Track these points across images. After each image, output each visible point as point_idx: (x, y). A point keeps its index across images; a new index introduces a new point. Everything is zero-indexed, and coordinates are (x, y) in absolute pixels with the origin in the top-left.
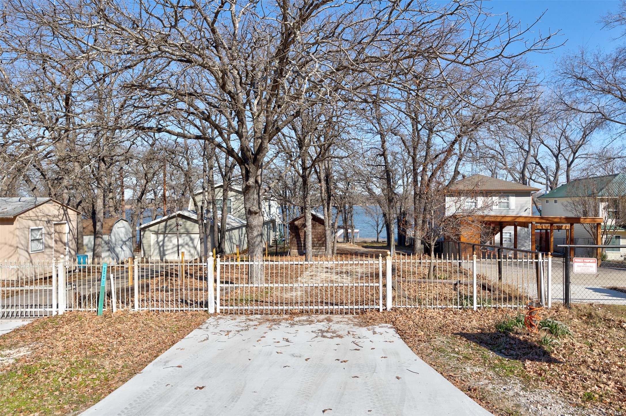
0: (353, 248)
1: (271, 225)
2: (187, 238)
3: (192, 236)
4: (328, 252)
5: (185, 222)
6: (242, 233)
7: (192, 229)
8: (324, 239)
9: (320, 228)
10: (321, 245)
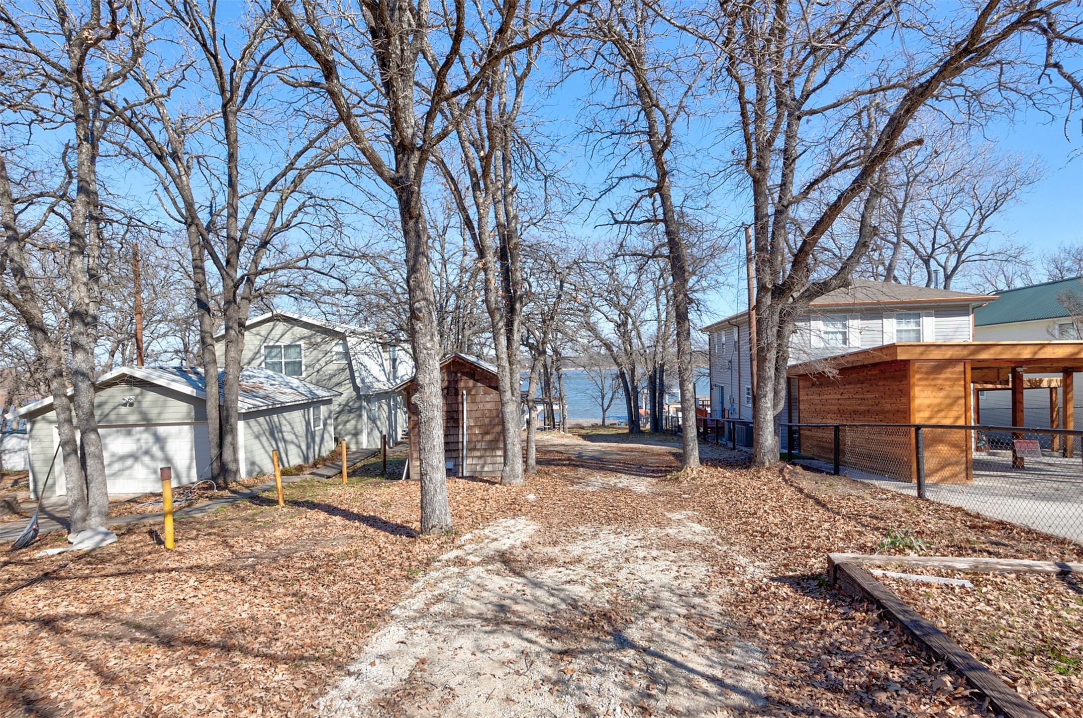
0: (565, 441)
2: (146, 438)
3: (161, 430)
4: (512, 470)
5: (142, 394)
6: (317, 419)
7: (160, 414)
8: (498, 429)
9: (489, 399)
10: (492, 446)
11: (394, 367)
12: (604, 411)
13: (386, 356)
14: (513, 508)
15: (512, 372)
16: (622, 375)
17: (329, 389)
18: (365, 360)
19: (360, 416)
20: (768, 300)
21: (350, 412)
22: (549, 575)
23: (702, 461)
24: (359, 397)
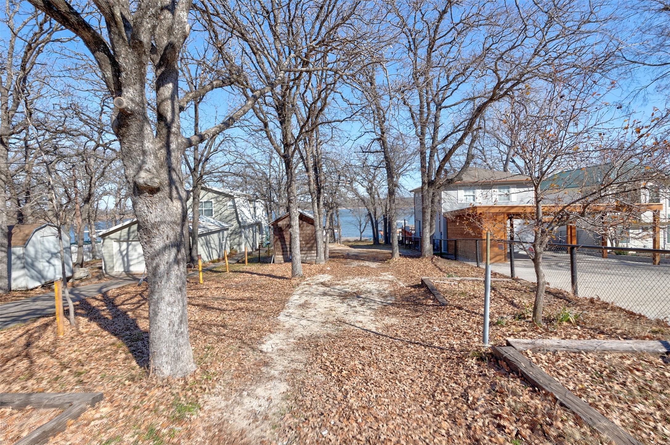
0: (341, 248)
1: (257, 227)
4: (320, 259)
6: (223, 237)
8: (313, 241)
9: (309, 229)
10: (310, 249)
11: (255, 211)
12: (361, 233)
13: (251, 206)
14: (322, 271)
15: (320, 218)
16: (370, 214)
17: (227, 223)
18: (243, 209)
19: (241, 236)
20: (426, 187)
21: (236, 234)
22: (338, 287)
23: (400, 255)
24: (240, 227)
